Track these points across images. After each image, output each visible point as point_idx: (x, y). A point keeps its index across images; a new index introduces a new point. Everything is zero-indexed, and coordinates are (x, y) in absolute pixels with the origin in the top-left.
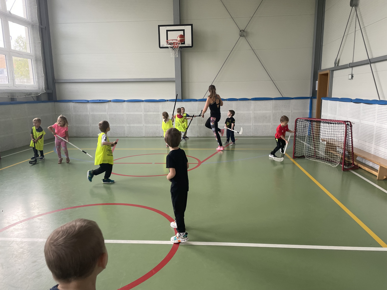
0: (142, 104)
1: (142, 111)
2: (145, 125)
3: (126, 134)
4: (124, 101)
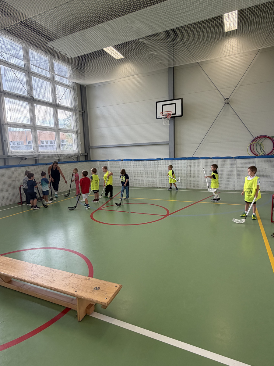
0: (144, 162)
1: (144, 167)
4: (132, 160)
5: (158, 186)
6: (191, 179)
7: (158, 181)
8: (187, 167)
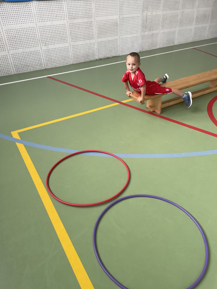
1: (66, 18)
2: (72, 43)
3: (43, 65)
5: (97, 57)
6: (146, 33)
7: (96, 47)
8: (143, 11)
